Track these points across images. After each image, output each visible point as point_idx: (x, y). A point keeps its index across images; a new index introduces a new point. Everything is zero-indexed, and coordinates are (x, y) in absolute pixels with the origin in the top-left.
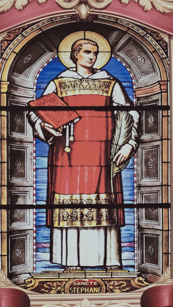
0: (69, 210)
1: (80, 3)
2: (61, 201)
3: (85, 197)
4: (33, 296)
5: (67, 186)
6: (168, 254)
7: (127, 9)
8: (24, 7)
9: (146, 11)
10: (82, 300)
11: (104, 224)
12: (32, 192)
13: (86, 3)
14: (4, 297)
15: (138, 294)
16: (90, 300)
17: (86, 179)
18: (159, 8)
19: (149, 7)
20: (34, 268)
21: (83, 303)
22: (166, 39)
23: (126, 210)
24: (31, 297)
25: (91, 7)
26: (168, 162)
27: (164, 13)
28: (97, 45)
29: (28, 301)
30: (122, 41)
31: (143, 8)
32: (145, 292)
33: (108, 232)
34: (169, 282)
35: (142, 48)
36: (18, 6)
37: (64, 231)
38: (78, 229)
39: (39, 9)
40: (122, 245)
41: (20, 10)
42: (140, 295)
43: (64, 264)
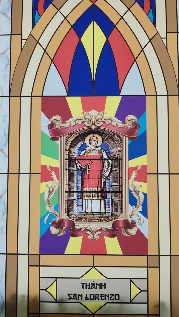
0: (88, 193)
1: (93, 124)
2: (86, 190)
3: (94, 189)
4: (76, 222)
5: (87, 185)
6: (122, 209)
7: (108, 126)
8: (74, 126)
9: (114, 127)
10: (92, 224)
11: (100, 198)
12: (76, 187)
13: (94, 124)
14: (66, 223)
15: (111, 223)
16: (95, 224)
17: (94, 183)
18: (119, 125)
19: (115, 125)
20: (77, 213)
21: (92, 225)
22: (121, 136)
23: (107, 193)
24: (75, 223)
25: (96, 126)
26: (121, 178)
27: (120, 127)
28: (98, 139)
29: (74, 224)
30: (106, 137)
31: (113, 126)
32: (114, 222)
33: (101, 201)
34: (122, 219)
35: (113, 139)
36: (72, 125)
37: (87, 200)
38: (91, 199)
39: (79, 126)
40: (106, 205)
41: (72, 127)
42: (112, 223)
43: (86, 211)
